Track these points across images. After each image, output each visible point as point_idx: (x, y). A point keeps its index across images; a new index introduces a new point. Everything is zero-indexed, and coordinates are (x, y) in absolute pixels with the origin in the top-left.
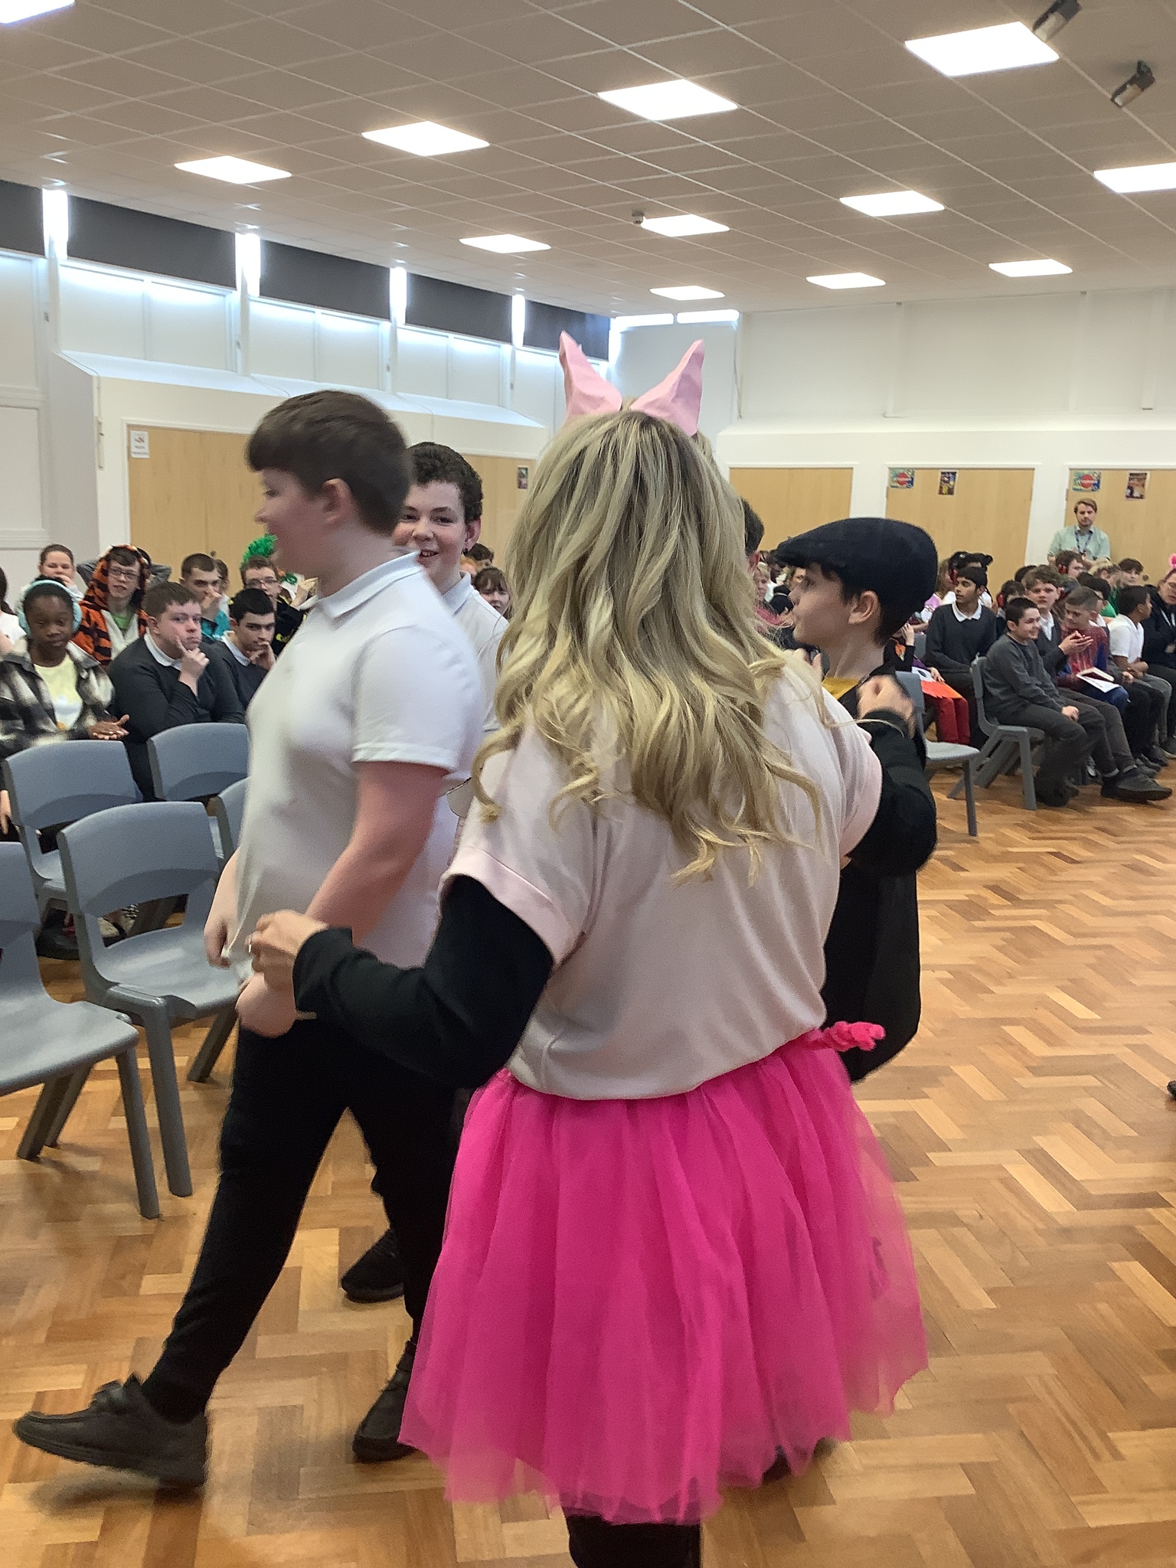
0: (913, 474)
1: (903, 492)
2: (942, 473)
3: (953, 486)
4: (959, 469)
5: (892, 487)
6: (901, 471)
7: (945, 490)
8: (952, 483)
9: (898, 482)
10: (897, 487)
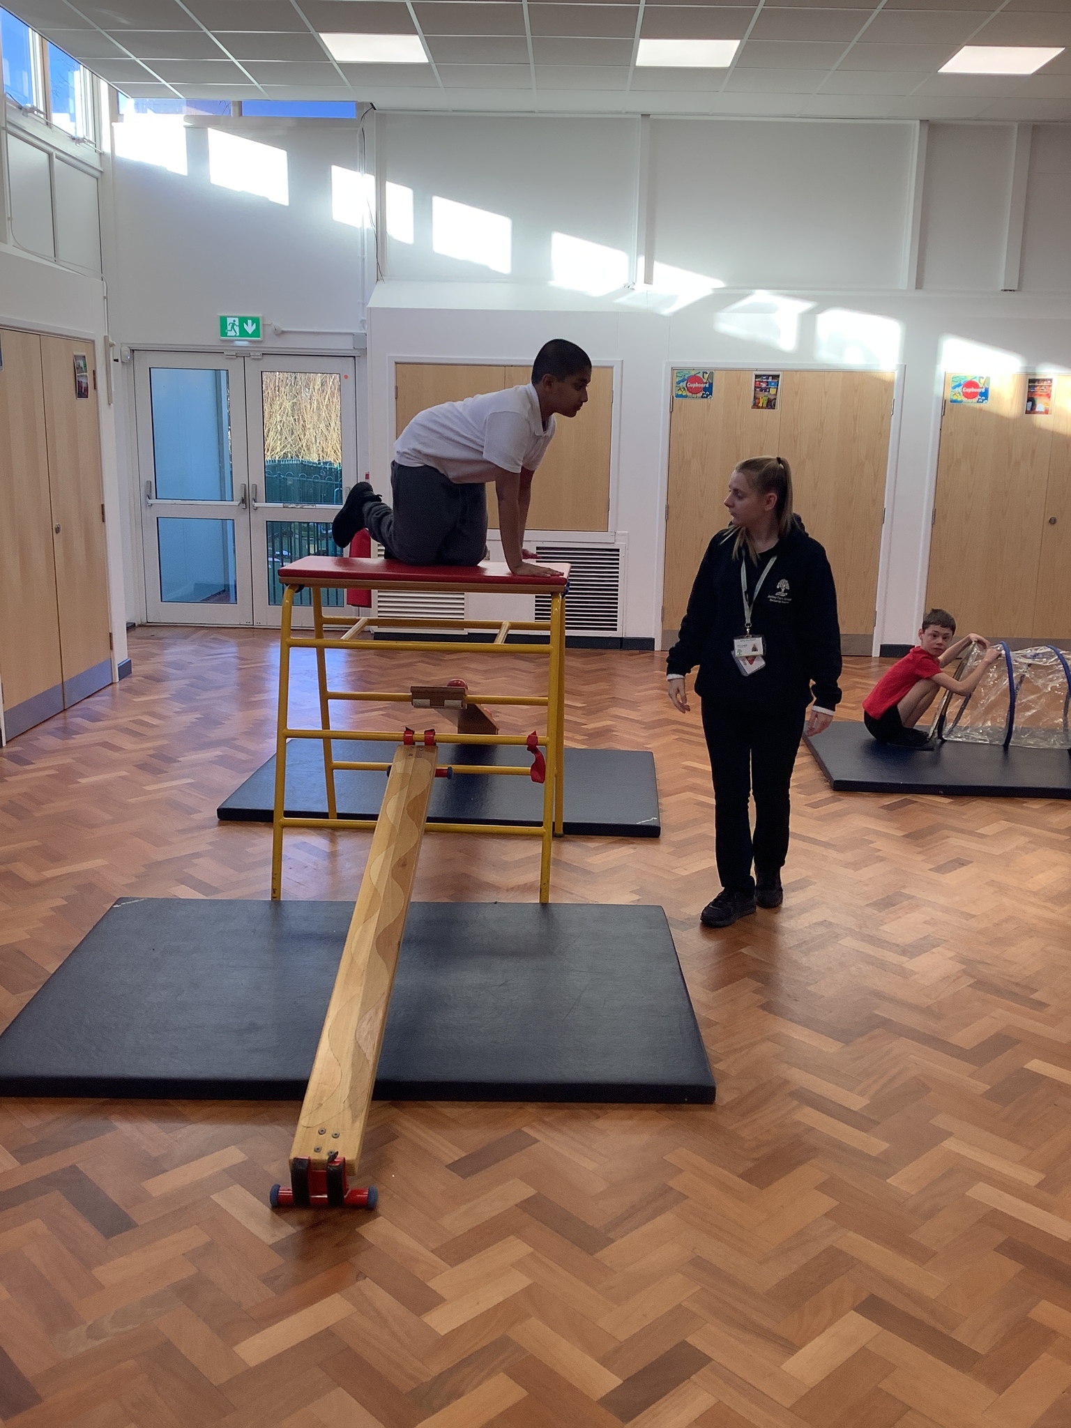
0: (712, 374)
1: (696, 404)
2: (757, 376)
3: (776, 394)
4: (783, 371)
5: (678, 396)
6: (693, 373)
7: (763, 401)
8: (773, 391)
9: (690, 390)
10: (686, 396)
